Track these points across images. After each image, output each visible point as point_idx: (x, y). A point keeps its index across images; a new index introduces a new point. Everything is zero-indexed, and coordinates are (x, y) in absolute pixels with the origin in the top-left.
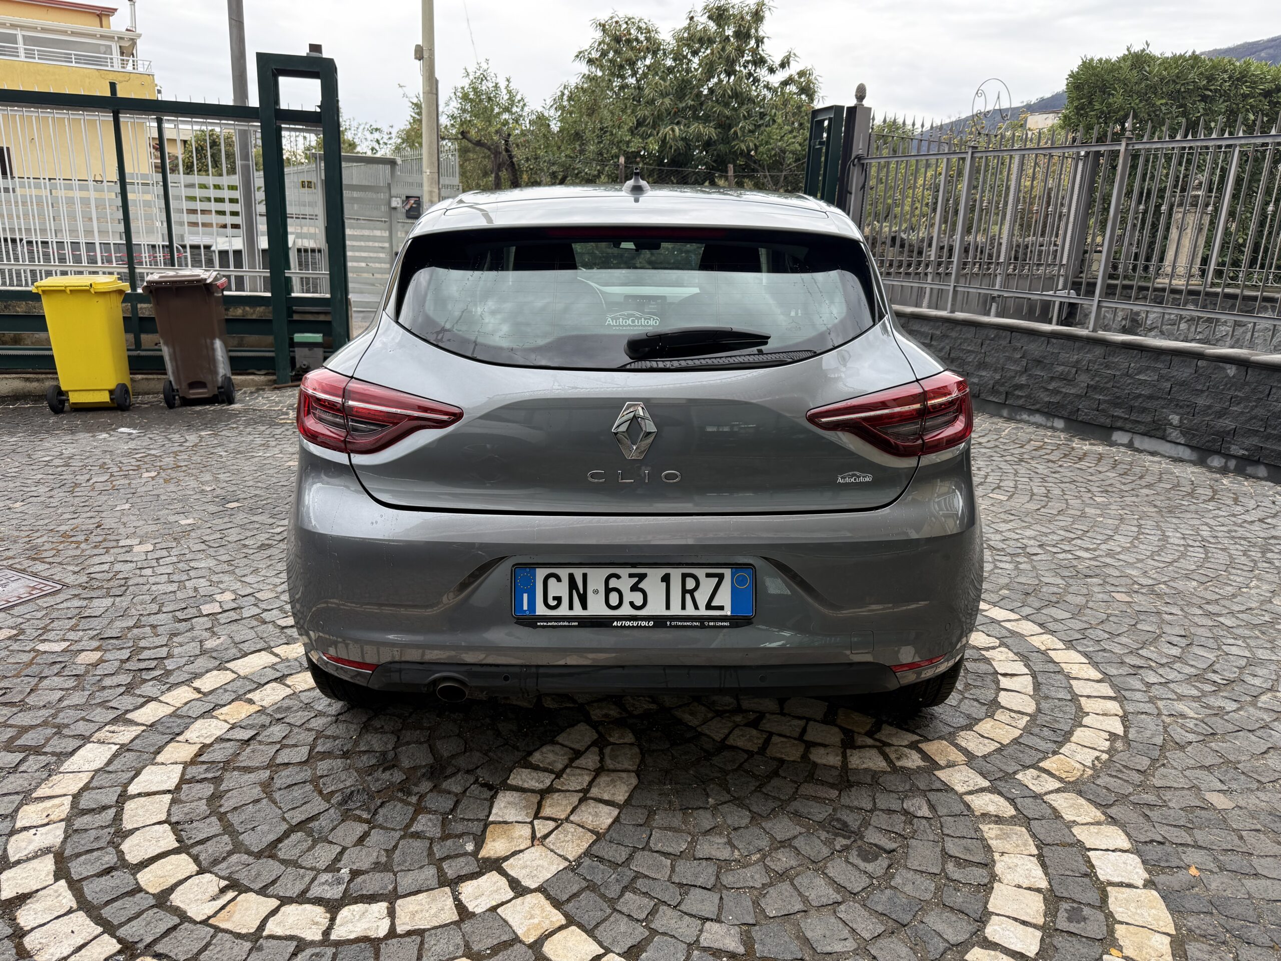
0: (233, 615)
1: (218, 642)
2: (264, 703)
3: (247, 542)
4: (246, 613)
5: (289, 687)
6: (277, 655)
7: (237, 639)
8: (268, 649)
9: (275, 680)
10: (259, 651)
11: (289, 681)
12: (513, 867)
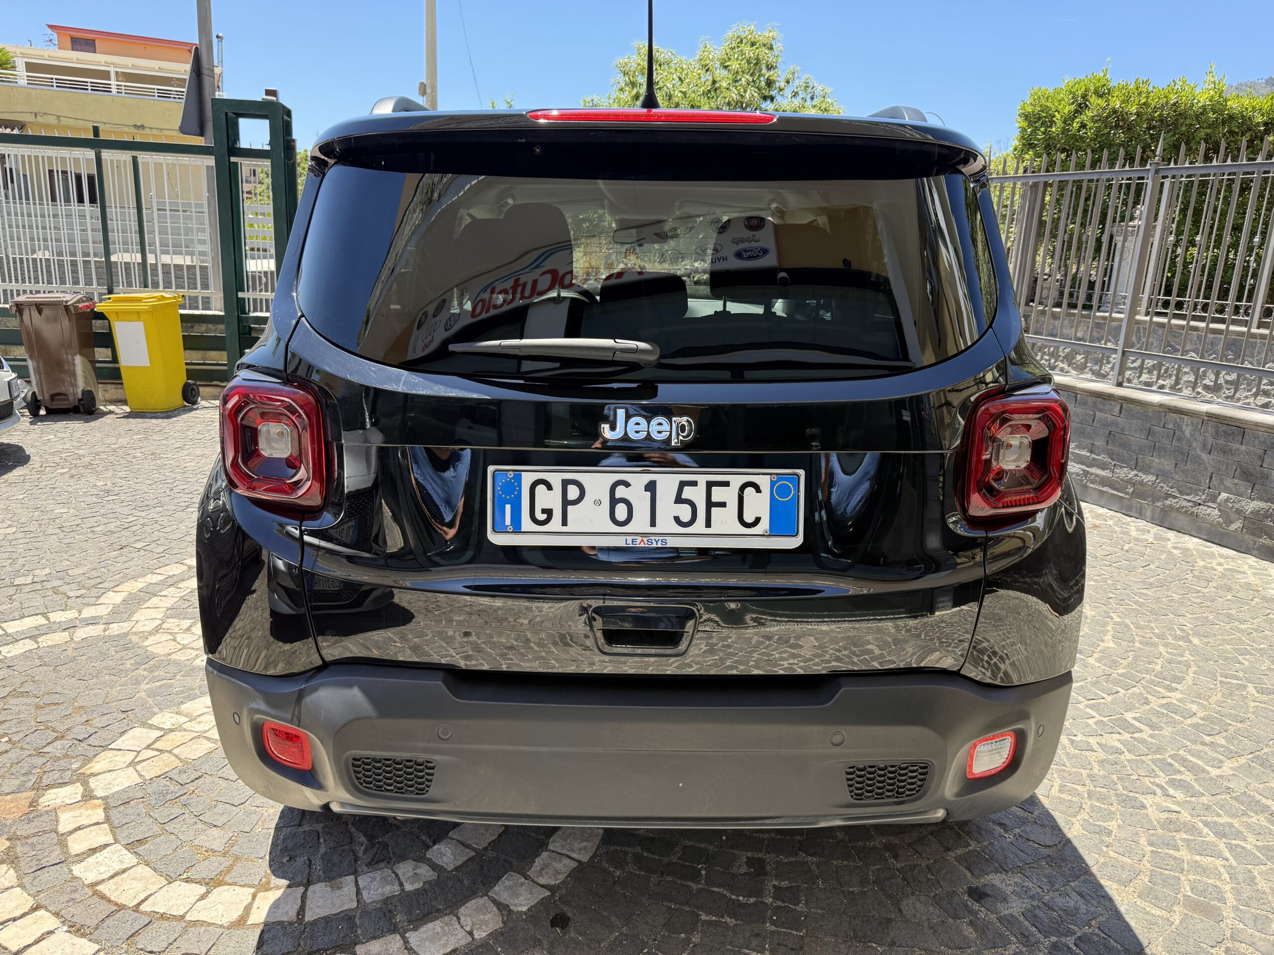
0: (39, 587)
1: (9, 606)
2: (9, 655)
3: (95, 529)
4: (48, 585)
5: (38, 643)
6: (48, 619)
7: (25, 605)
8: (45, 615)
9: (30, 638)
10: (37, 614)
11: (39, 640)
12: (93, 783)
